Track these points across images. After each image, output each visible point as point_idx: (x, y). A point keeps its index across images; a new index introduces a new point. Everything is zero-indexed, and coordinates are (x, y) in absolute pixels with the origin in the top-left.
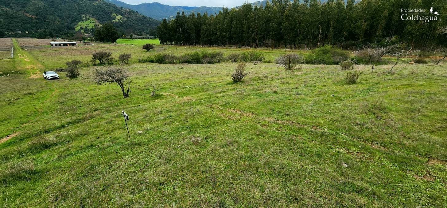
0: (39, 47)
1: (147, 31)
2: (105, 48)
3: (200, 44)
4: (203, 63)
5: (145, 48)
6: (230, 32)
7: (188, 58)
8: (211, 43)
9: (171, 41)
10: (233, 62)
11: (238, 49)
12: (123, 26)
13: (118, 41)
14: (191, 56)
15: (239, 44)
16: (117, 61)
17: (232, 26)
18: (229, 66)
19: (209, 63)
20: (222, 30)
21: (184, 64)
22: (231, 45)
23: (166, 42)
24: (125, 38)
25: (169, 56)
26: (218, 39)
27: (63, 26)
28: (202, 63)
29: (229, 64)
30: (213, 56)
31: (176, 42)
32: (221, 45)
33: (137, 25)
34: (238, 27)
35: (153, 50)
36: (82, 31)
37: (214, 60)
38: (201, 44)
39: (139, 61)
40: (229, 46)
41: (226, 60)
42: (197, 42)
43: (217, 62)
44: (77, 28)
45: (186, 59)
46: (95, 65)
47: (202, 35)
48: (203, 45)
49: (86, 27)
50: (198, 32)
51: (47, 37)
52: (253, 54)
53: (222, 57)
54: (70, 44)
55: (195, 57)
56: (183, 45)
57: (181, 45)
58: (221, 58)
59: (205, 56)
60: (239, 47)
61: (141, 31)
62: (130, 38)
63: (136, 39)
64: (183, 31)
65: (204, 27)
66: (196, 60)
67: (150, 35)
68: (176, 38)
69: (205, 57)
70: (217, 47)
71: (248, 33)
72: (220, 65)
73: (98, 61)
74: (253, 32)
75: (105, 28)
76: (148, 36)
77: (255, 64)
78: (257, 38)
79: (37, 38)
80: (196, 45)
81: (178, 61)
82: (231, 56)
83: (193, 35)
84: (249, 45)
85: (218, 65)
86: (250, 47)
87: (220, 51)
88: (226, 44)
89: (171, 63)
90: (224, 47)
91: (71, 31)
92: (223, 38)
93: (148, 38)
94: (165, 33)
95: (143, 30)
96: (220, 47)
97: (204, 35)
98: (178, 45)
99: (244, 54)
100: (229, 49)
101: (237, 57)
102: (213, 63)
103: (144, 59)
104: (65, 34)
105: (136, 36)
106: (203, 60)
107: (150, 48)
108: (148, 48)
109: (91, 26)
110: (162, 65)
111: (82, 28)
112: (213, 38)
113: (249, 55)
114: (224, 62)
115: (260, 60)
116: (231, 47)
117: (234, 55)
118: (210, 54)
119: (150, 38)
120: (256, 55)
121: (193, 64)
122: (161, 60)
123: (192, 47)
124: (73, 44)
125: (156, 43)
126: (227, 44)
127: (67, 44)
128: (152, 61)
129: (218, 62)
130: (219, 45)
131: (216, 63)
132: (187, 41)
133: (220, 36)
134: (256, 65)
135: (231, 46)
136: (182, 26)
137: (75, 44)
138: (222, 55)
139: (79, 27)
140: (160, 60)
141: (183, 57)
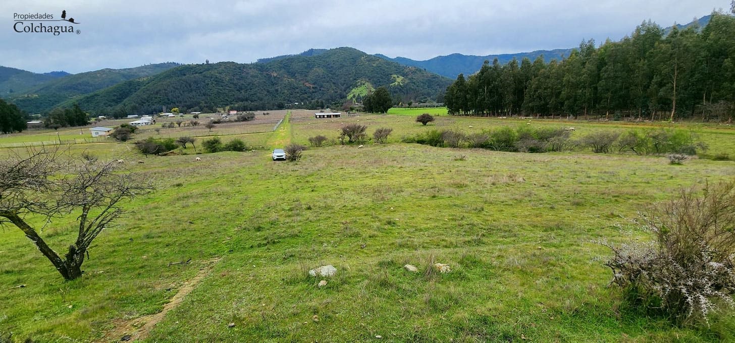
0: (304, 119)
1: (434, 97)
2: (369, 121)
3: (520, 114)
4: (519, 150)
5: (420, 121)
6: (596, 88)
7: (488, 138)
8: (544, 111)
9: (466, 109)
10: (597, 152)
11: (611, 123)
12: (403, 90)
13: (390, 110)
14: (495, 135)
15: (618, 113)
16: (370, 139)
17: (601, 75)
18: (583, 161)
19: (532, 150)
20: (576, 86)
21: (478, 149)
22: (593, 115)
23: (458, 111)
24: (402, 106)
25: (451, 133)
26: (562, 104)
27: (336, 94)
28: (516, 150)
29: (587, 156)
30: (544, 137)
31: (475, 111)
32: (569, 116)
33: (422, 89)
34: (617, 77)
35: (433, 124)
36: (354, 99)
37: (547, 145)
38: (523, 113)
39: (403, 141)
40: (588, 117)
41: (577, 147)
42: (517, 110)
43: (553, 150)
44: (350, 96)
45: (482, 141)
46: (343, 143)
47: (526, 98)
48: (527, 116)
49: (359, 94)
50: (519, 92)
51: (318, 108)
52: (663, 134)
53: (568, 140)
54: (333, 115)
55: (503, 138)
56: (487, 116)
57: (483, 115)
58: (565, 141)
59: (525, 136)
60: (615, 120)
61: (426, 96)
62: (408, 107)
63: (414, 109)
64: (490, 92)
65: (534, 82)
66: (506, 144)
67: (438, 102)
68: (476, 104)
69: (526, 138)
70: (557, 120)
71: (647, 87)
72: (560, 157)
73: (347, 138)
74: (661, 85)
75: (378, 93)
76: (435, 103)
77: (673, 163)
78: (674, 98)
79: (309, 109)
80: (512, 115)
81: (467, 144)
82: (591, 137)
83: (509, 98)
84: (647, 115)
85: (555, 156)
86: (650, 119)
87: (563, 127)
88: (581, 114)
89: (454, 146)
90: (576, 118)
91: (343, 101)
92: (575, 100)
93: (434, 107)
94: (457, 97)
95: (429, 95)
96: (565, 120)
97: (531, 97)
98: (478, 115)
99: (635, 135)
100: (587, 124)
101: (611, 141)
102: (542, 152)
103: (412, 137)
104: (335, 104)
105: (417, 103)
106: (518, 144)
107: (428, 121)
108: (425, 120)
109: (365, 93)
110: (435, 148)
111: (354, 96)
112: (552, 101)
113: (651, 136)
114: (571, 150)
115: (692, 152)
116: (595, 119)
117: (602, 137)
118: (537, 132)
119: (437, 107)
120: (675, 138)
121: (497, 150)
122: (436, 141)
123: (503, 119)
124: (336, 116)
125: (441, 114)
126: (584, 114)
127: (331, 115)
128: (421, 142)
129: (556, 149)
130: (564, 116)
131: (549, 151)
132: (495, 108)
133: (568, 99)
134: (679, 164)
135: (594, 117)
136: (489, 84)
137: (339, 116)
138: (567, 135)
139: (352, 95)
140: (435, 139)
141: (477, 136)
